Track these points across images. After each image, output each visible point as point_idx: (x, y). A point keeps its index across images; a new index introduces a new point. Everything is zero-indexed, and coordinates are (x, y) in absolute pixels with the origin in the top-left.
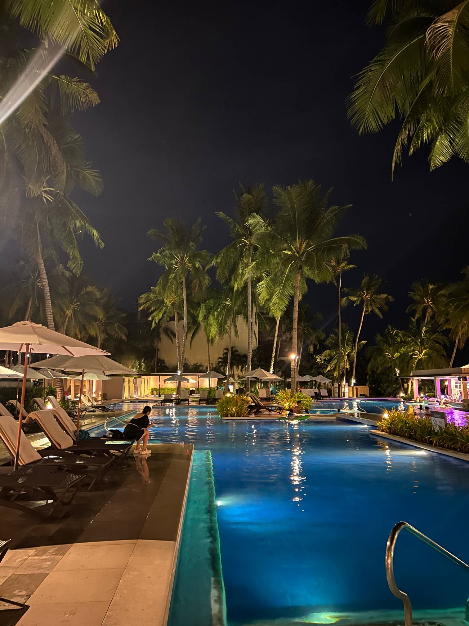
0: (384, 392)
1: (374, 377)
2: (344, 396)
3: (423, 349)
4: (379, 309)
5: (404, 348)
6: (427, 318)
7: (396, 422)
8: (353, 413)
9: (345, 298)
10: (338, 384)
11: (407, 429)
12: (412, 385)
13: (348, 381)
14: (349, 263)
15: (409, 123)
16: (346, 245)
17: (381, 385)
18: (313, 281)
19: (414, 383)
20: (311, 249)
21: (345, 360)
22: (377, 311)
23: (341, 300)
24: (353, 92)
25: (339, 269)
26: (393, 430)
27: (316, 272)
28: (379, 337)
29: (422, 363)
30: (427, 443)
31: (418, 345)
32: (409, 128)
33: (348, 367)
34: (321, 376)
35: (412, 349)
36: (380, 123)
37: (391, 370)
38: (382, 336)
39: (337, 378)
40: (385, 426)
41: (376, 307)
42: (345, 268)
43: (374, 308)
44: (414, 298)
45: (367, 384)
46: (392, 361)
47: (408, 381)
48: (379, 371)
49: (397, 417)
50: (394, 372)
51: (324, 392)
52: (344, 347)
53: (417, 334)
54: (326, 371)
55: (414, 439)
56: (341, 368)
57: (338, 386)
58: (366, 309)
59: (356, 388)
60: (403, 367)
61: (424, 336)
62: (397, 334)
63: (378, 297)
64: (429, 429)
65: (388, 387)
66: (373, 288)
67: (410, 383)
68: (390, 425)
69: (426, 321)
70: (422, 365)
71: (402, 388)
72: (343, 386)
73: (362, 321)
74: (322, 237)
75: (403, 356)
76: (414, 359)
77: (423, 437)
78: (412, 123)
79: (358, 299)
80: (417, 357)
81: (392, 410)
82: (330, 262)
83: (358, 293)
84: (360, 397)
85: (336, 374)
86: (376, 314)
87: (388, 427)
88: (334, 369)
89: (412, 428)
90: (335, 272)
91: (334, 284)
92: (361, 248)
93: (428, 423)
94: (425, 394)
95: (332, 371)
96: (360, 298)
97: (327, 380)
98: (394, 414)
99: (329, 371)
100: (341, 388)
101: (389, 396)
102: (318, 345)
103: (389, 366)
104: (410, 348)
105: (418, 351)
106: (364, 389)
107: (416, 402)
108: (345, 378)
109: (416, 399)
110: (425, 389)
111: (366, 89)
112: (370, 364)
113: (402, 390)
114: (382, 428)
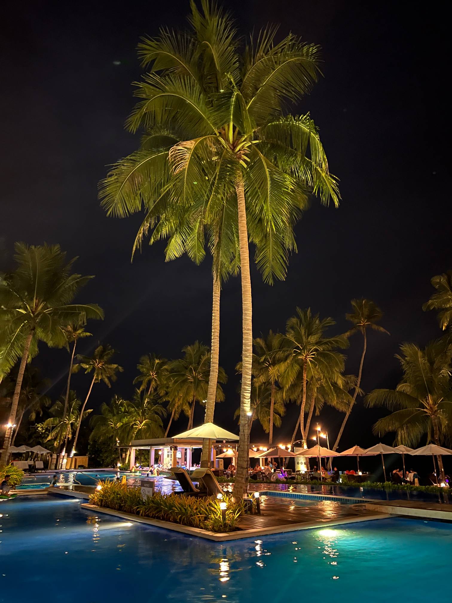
0: (103, 462)
1: (95, 446)
2: (61, 468)
3: (143, 419)
4: (109, 378)
5: (127, 418)
6: (151, 389)
7: (109, 493)
8: (68, 486)
9: (76, 365)
10: (57, 455)
11: (117, 500)
12: (130, 455)
13: (68, 452)
14: (85, 331)
15: (151, 217)
16: (84, 313)
17: (101, 455)
18: (45, 344)
19: (132, 453)
20: (48, 311)
21: (68, 429)
22: (106, 380)
23: (73, 366)
24: (106, 178)
25: (75, 335)
26: (104, 502)
27: (50, 336)
28: (105, 406)
29: (141, 433)
30: (134, 514)
31: (139, 416)
32: (150, 222)
33: (70, 436)
34: (39, 446)
35: (134, 419)
36: (126, 211)
37: (111, 439)
38: (108, 405)
39: (57, 448)
40: (97, 498)
41: (106, 376)
42: (81, 335)
43: (104, 377)
44: (141, 370)
45: (87, 454)
46: (114, 431)
47: (126, 452)
48: (100, 441)
49: (110, 488)
50: (115, 442)
51: (39, 464)
52: (69, 415)
53: (140, 405)
54: (46, 441)
55: (123, 511)
56: (62, 438)
57: (56, 458)
58: (96, 378)
59: (75, 459)
60: (123, 437)
61: (146, 407)
62: (122, 405)
63: (109, 366)
64: (138, 499)
65: (107, 457)
66: (105, 357)
67: (128, 453)
68: (102, 497)
69: (149, 393)
70: (141, 435)
71: (120, 458)
72: (62, 457)
73: (91, 389)
74: (61, 301)
75: (124, 426)
76: (134, 429)
77: (131, 507)
78: (153, 218)
79: (90, 367)
80: (137, 427)
81: (106, 481)
82: (66, 326)
83: (91, 361)
84: (78, 469)
85: (56, 444)
86: (105, 383)
87: (99, 499)
88: (55, 439)
89: (122, 499)
90: (69, 338)
91: (67, 350)
92: (98, 318)
93: (138, 493)
94: (140, 463)
95: (53, 441)
96: (92, 366)
97: (46, 451)
98: (107, 485)
99: (49, 441)
100: (59, 459)
101: (107, 466)
102: (42, 413)
103: (111, 435)
104: (133, 418)
105: (139, 421)
106: (84, 460)
107: (131, 472)
108: (65, 449)
109: (132, 469)
110: (141, 459)
111: (117, 179)
112: (93, 433)
113: (120, 460)
114: (94, 501)
